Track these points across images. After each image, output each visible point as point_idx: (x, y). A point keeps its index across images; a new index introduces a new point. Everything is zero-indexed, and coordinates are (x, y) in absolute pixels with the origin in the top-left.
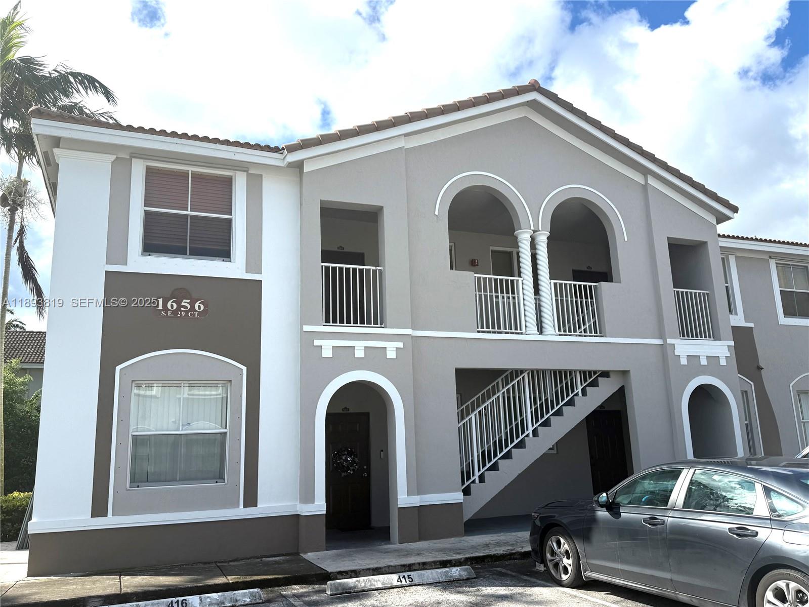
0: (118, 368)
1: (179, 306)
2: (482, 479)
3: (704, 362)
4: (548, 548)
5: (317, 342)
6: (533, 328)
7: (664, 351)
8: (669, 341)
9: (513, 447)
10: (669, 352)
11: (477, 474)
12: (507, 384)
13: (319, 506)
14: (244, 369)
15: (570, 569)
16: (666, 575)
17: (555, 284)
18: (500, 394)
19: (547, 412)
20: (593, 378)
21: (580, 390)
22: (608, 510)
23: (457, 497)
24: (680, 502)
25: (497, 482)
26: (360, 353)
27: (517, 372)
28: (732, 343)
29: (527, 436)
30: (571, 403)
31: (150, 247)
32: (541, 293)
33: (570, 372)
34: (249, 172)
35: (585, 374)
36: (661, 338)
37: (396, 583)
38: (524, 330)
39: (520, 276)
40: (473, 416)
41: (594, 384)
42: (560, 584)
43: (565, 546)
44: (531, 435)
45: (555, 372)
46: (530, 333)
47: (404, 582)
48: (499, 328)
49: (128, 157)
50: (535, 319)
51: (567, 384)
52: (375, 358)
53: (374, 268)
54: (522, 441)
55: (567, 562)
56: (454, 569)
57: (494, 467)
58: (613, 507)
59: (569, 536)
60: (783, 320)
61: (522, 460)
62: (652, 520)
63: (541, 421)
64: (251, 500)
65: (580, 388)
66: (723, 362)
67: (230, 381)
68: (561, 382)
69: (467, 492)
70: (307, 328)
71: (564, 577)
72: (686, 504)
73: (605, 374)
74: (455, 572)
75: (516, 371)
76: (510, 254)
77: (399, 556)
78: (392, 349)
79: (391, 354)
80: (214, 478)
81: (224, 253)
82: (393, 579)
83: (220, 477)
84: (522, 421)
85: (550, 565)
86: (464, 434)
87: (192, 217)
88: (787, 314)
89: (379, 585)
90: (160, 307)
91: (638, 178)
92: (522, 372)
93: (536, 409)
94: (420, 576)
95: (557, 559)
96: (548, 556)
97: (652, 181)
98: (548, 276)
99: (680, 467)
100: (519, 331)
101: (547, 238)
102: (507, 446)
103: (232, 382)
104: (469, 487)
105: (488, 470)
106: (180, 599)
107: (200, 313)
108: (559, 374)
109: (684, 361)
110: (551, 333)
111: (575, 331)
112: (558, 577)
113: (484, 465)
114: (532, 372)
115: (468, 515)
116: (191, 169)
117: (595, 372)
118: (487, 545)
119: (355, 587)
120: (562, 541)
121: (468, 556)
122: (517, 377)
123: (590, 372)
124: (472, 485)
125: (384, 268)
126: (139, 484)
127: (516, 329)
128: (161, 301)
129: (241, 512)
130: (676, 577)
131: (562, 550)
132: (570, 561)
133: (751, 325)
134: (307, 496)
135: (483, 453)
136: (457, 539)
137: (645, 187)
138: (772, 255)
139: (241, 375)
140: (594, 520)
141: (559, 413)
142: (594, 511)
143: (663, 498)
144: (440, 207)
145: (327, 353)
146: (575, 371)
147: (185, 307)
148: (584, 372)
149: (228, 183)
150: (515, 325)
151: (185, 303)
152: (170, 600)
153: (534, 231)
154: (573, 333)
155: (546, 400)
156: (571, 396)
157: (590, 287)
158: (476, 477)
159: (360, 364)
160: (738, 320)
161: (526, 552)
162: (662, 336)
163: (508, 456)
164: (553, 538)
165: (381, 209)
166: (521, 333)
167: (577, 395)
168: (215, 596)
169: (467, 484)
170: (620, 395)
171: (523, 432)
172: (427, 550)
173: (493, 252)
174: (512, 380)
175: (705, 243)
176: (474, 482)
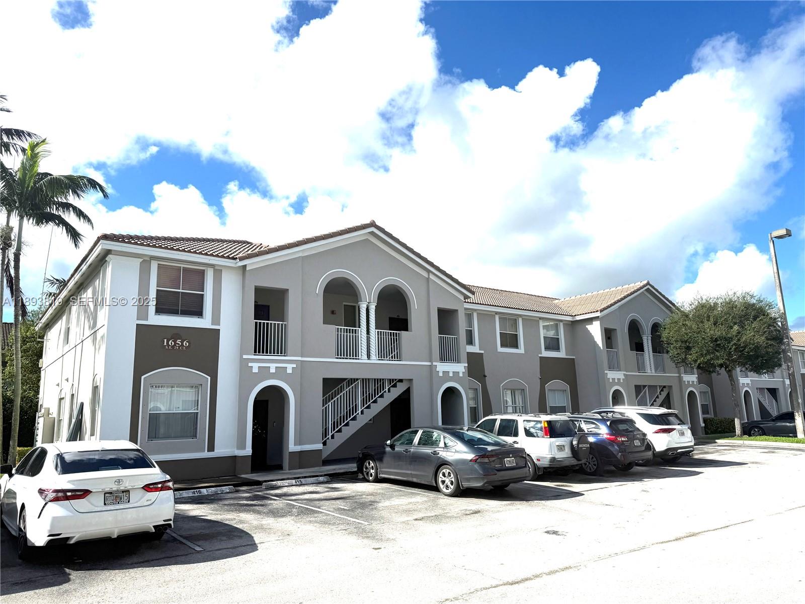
0: (143, 377)
1: (175, 343)
2: (333, 437)
3: (451, 375)
4: (364, 466)
5: (250, 364)
6: (365, 357)
7: (432, 368)
8: (434, 364)
9: (350, 420)
10: (434, 369)
11: (330, 434)
12: (349, 386)
13: (248, 451)
14: (209, 378)
15: (373, 474)
16: (409, 472)
17: (378, 332)
18: (345, 392)
19: (369, 401)
20: (394, 383)
21: (387, 389)
22: (390, 448)
23: (320, 446)
24: (417, 443)
25: (340, 439)
26: (273, 370)
27: (356, 380)
28: (466, 365)
29: (358, 414)
30: (382, 396)
31: (159, 310)
32: (370, 333)
33: (383, 379)
34: (216, 268)
35: (390, 381)
36: (430, 362)
37: (294, 484)
38: (360, 357)
39: (360, 328)
40: (330, 403)
41: (395, 386)
42: (368, 481)
43: (372, 464)
44: (360, 414)
45: (375, 379)
46: (363, 358)
47: (298, 483)
48: (347, 356)
49: (149, 259)
50: (366, 351)
51: (380, 385)
52: (281, 373)
53: (282, 323)
54: (355, 417)
55: (372, 471)
56: (321, 478)
57: (340, 431)
58: (392, 446)
59: (374, 460)
60: (501, 349)
61: (354, 427)
62: (406, 451)
63: (365, 406)
64: (211, 448)
65: (387, 388)
66: (461, 375)
67: (201, 385)
68: (378, 384)
69: (324, 444)
70: (245, 357)
71: (371, 478)
72: (419, 444)
73: (401, 381)
74: (321, 479)
75: (354, 379)
76: (354, 307)
77: (291, 475)
78: (290, 368)
79: (289, 371)
80: (191, 437)
81: (199, 313)
82: (293, 482)
83: (195, 436)
84: (356, 405)
85: (365, 474)
86: (325, 413)
87: (182, 293)
88: (502, 346)
89: (287, 485)
90: (165, 344)
91: (425, 274)
92: (357, 379)
93: (363, 399)
94: (305, 481)
95: (368, 470)
96: (364, 469)
97: (432, 277)
98: (374, 328)
99: (418, 429)
100: (357, 358)
101: (376, 306)
102: (347, 419)
103: (203, 386)
104: (326, 441)
105: (336, 432)
106: (198, 490)
107: (186, 347)
108: (377, 381)
109: (441, 374)
110: (374, 359)
111: (387, 357)
112: (368, 479)
113: (334, 430)
114: (363, 379)
115: (324, 455)
116: (182, 266)
117: (396, 380)
118: (334, 470)
119: (276, 485)
120: (371, 462)
121: (325, 473)
122: (354, 382)
123: (393, 380)
124: (327, 440)
125: (288, 323)
126: (153, 439)
127: (356, 356)
128: (165, 340)
129: (206, 454)
130: (413, 472)
131: (371, 466)
132: (374, 471)
133: (482, 352)
134: (242, 446)
135: (334, 422)
136: (318, 468)
137: (428, 279)
138: (497, 313)
139: (208, 381)
140: (384, 453)
141: (375, 402)
142: (385, 448)
143: (410, 442)
144: (319, 289)
145: (255, 370)
146: (385, 379)
147: (179, 344)
148: (390, 380)
149: (202, 273)
150: (355, 354)
151: (179, 342)
152: (193, 490)
153: (369, 303)
154: (385, 359)
155: (369, 394)
156: (382, 392)
157: (396, 333)
158: (330, 436)
159: (273, 376)
160: (475, 349)
161: (354, 471)
162: (431, 361)
163: (347, 425)
164: (367, 461)
165: (288, 290)
166: (358, 359)
167: (385, 392)
168: (213, 489)
169: (324, 440)
170: (407, 392)
171: (356, 412)
172: (304, 472)
173: (344, 305)
174: (352, 384)
175: (457, 310)
176: (328, 439)
